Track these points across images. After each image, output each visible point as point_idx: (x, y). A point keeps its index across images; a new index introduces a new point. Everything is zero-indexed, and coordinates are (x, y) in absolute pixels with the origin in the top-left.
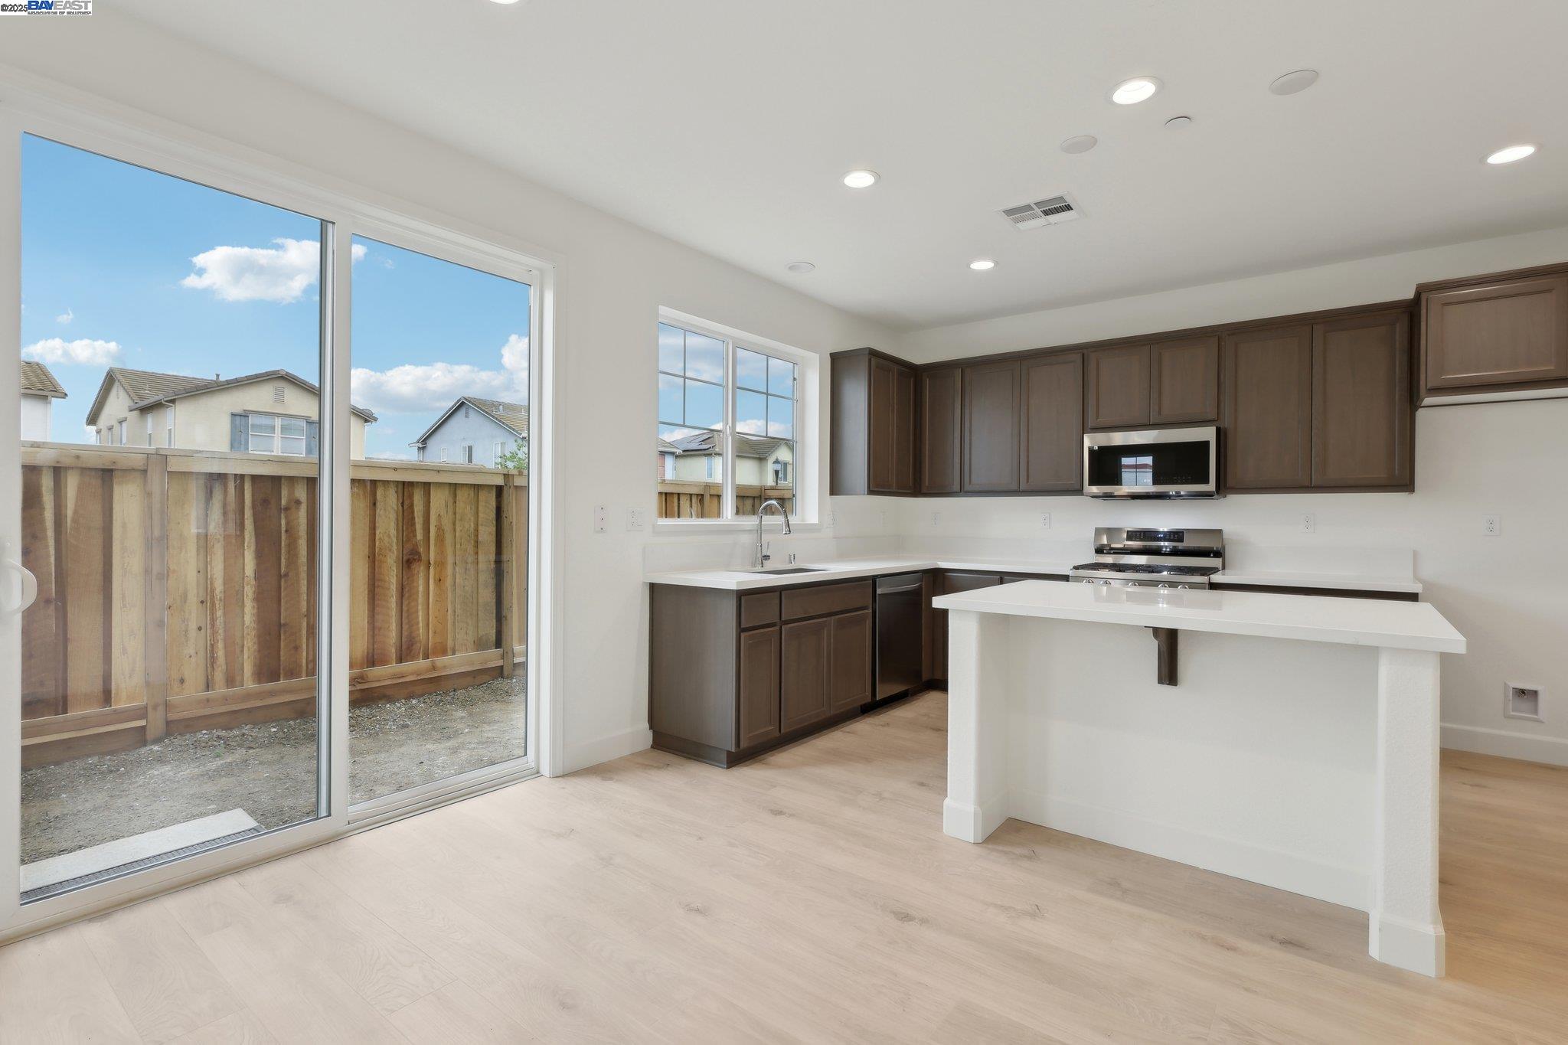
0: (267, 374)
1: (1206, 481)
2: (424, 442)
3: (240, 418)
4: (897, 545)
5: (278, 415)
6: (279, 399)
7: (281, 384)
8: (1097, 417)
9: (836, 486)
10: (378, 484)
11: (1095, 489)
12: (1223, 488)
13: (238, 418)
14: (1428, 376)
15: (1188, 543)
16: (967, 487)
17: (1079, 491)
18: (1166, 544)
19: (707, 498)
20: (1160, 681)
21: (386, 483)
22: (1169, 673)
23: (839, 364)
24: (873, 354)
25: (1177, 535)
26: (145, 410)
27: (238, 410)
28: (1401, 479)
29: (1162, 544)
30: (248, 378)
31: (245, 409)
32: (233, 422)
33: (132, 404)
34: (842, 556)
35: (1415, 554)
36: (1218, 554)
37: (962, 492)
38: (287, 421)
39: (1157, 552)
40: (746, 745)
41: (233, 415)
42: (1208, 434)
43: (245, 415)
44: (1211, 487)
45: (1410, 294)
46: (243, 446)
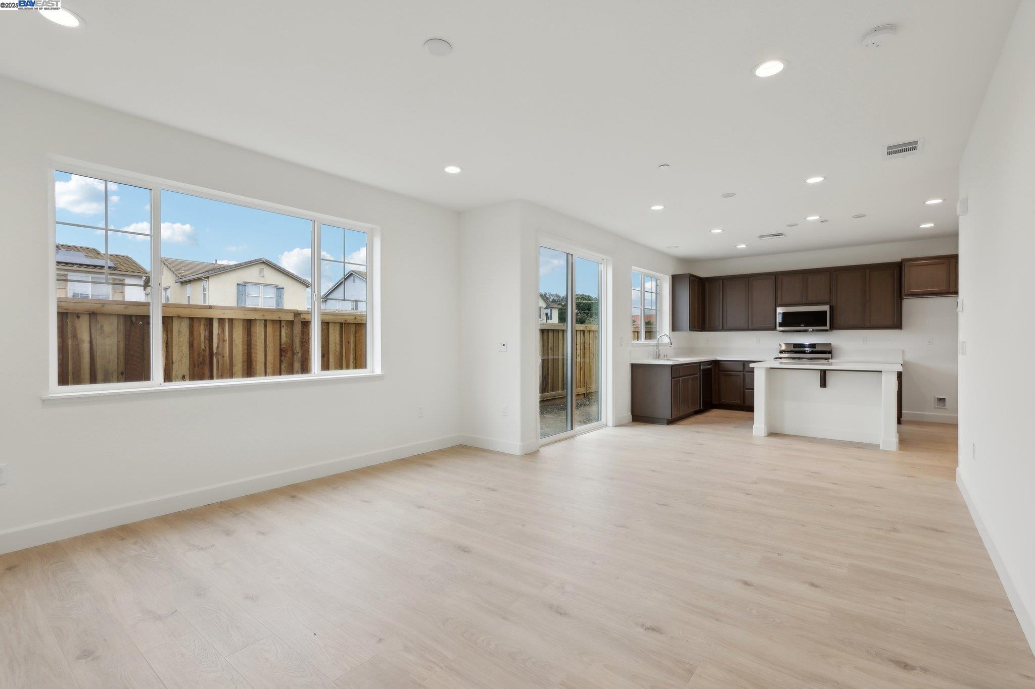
0: (256, 261)
1: (826, 325)
2: (326, 297)
3: (242, 286)
4: (691, 351)
5: (261, 284)
6: (262, 275)
7: (263, 266)
8: (782, 300)
9: (674, 327)
10: (195, 319)
11: (781, 329)
12: (833, 327)
13: (240, 286)
14: (905, 291)
15: (818, 349)
16: (726, 327)
17: (774, 329)
18: (808, 349)
19: (586, 332)
20: (821, 387)
21: (200, 319)
22: (823, 384)
23: (675, 279)
24: (691, 275)
25: (813, 346)
26: (184, 283)
27: (241, 282)
28: (897, 325)
29: (806, 349)
30: (246, 263)
31: (244, 281)
32: (238, 289)
33: (177, 278)
34: (685, 355)
35: (903, 352)
36: (830, 352)
37: (724, 329)
38: (266, 288)
39: (804, 352)
40: (675, 417)
41: (238, 285)
42: (826, 308)
43: (244, 285)
44: (828, 327)
45: (899, 260)
46: (243, 303)
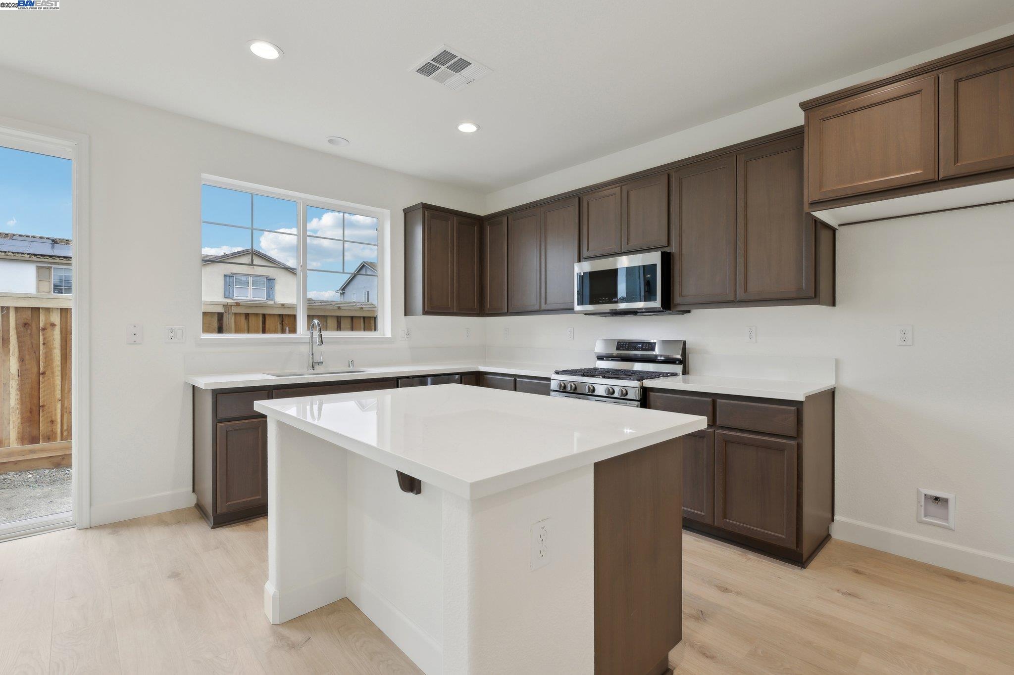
1: (656, 299)
2: (344, 289)
5: (251, 275)
9: (409, 309)
11: (585, 308)
12: (672, 304)
13: (228, 278)
16: (512, 309)
18: (641, 352)
23: (408, 215)
25: (650, 345)
27: (228, 273)
28: (807, 292)
31: (232, 272)
32: (225, 280)
35: (837, 362)
36: (682, 361)
37: (508, 313)
38: (256, 278)
41: (226, 276)
42: (654, 258)
43: (232, 276)
44: (657, 304)
46: (231, 294)
